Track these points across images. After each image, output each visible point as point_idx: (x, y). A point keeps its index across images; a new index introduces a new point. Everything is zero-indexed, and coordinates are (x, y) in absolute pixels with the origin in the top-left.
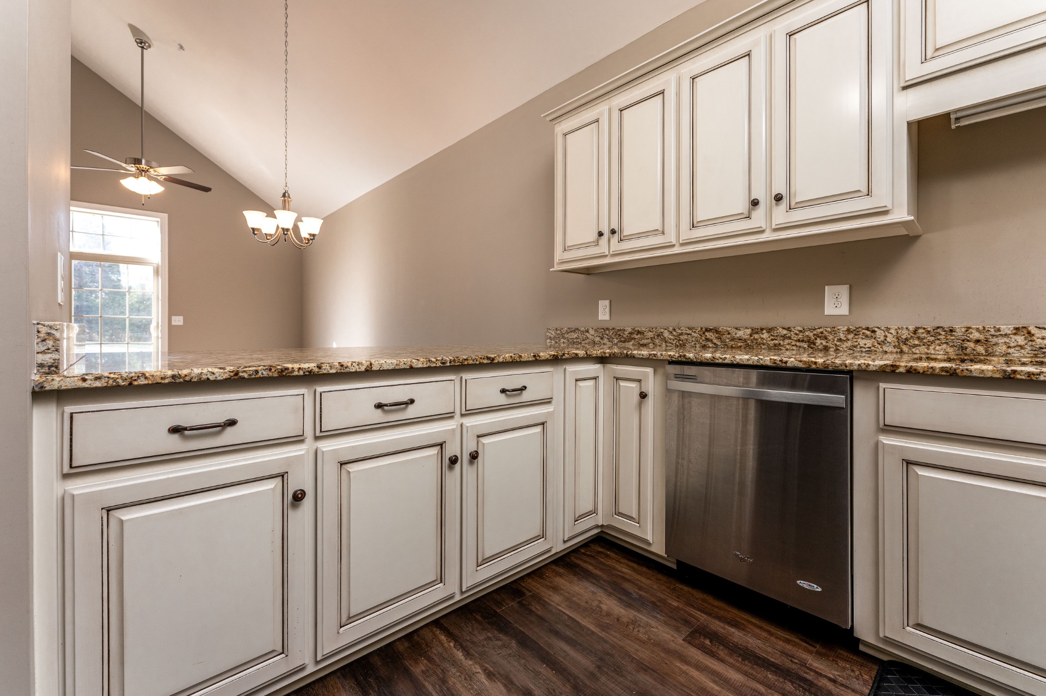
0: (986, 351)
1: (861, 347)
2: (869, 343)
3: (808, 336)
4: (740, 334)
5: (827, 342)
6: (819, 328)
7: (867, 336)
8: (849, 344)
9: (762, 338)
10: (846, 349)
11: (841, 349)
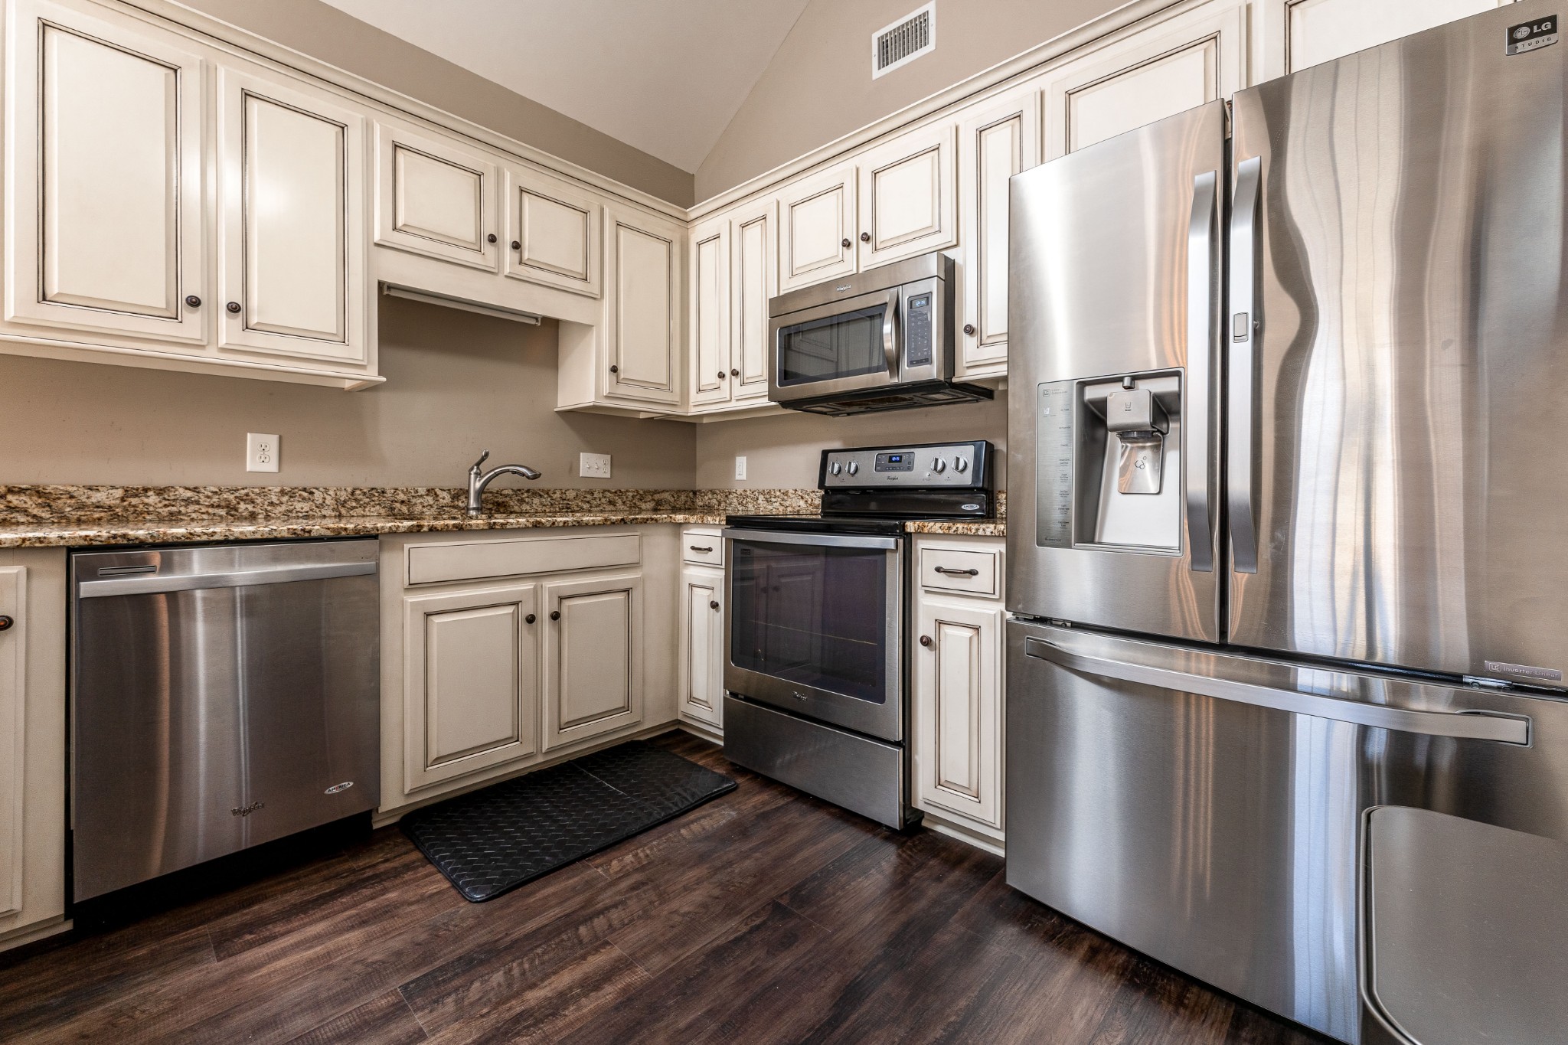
0: (409, 511)
1: (297, 512)
2: (306, 506)
3: (226, 500)
4: (97, 497)
5: (254, 507)
6: (243, 489)
7: (304, 499)
8: (283, 508)
9: (147, 504)
10: (279, 515)
11: (273, 515)
